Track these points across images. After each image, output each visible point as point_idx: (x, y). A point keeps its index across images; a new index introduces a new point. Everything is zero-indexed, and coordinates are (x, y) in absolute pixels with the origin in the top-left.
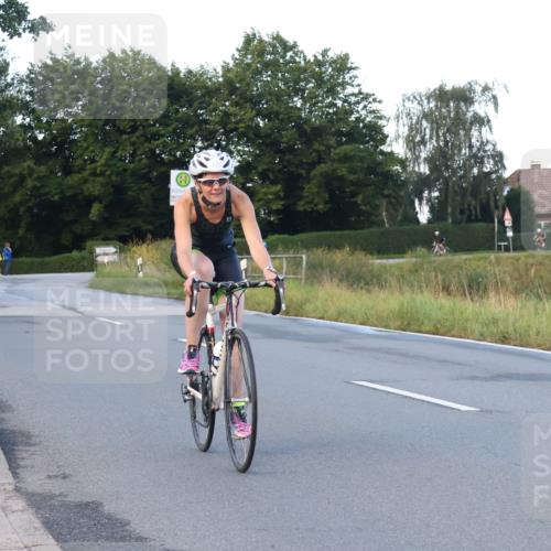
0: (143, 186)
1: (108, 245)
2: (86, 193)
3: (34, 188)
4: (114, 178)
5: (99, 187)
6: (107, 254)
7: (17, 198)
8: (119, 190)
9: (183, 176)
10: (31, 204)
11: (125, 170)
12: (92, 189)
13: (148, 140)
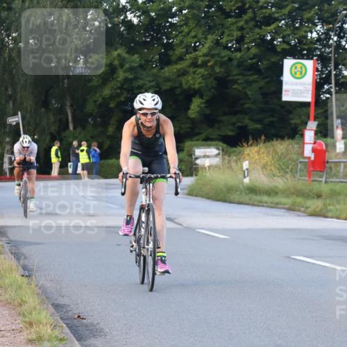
0: (251, 78)
1: (209, 146)
2: (185, 87)
3: (126, 80)
4: (217, 70)
5: (200, 80)
6: (208, 157)
7: (107, 92)
8: (223, 82)
9: (299, 66)
10: (122, 99)
11: (230, 60)
12: (191, 82)
13: (259, 25)
